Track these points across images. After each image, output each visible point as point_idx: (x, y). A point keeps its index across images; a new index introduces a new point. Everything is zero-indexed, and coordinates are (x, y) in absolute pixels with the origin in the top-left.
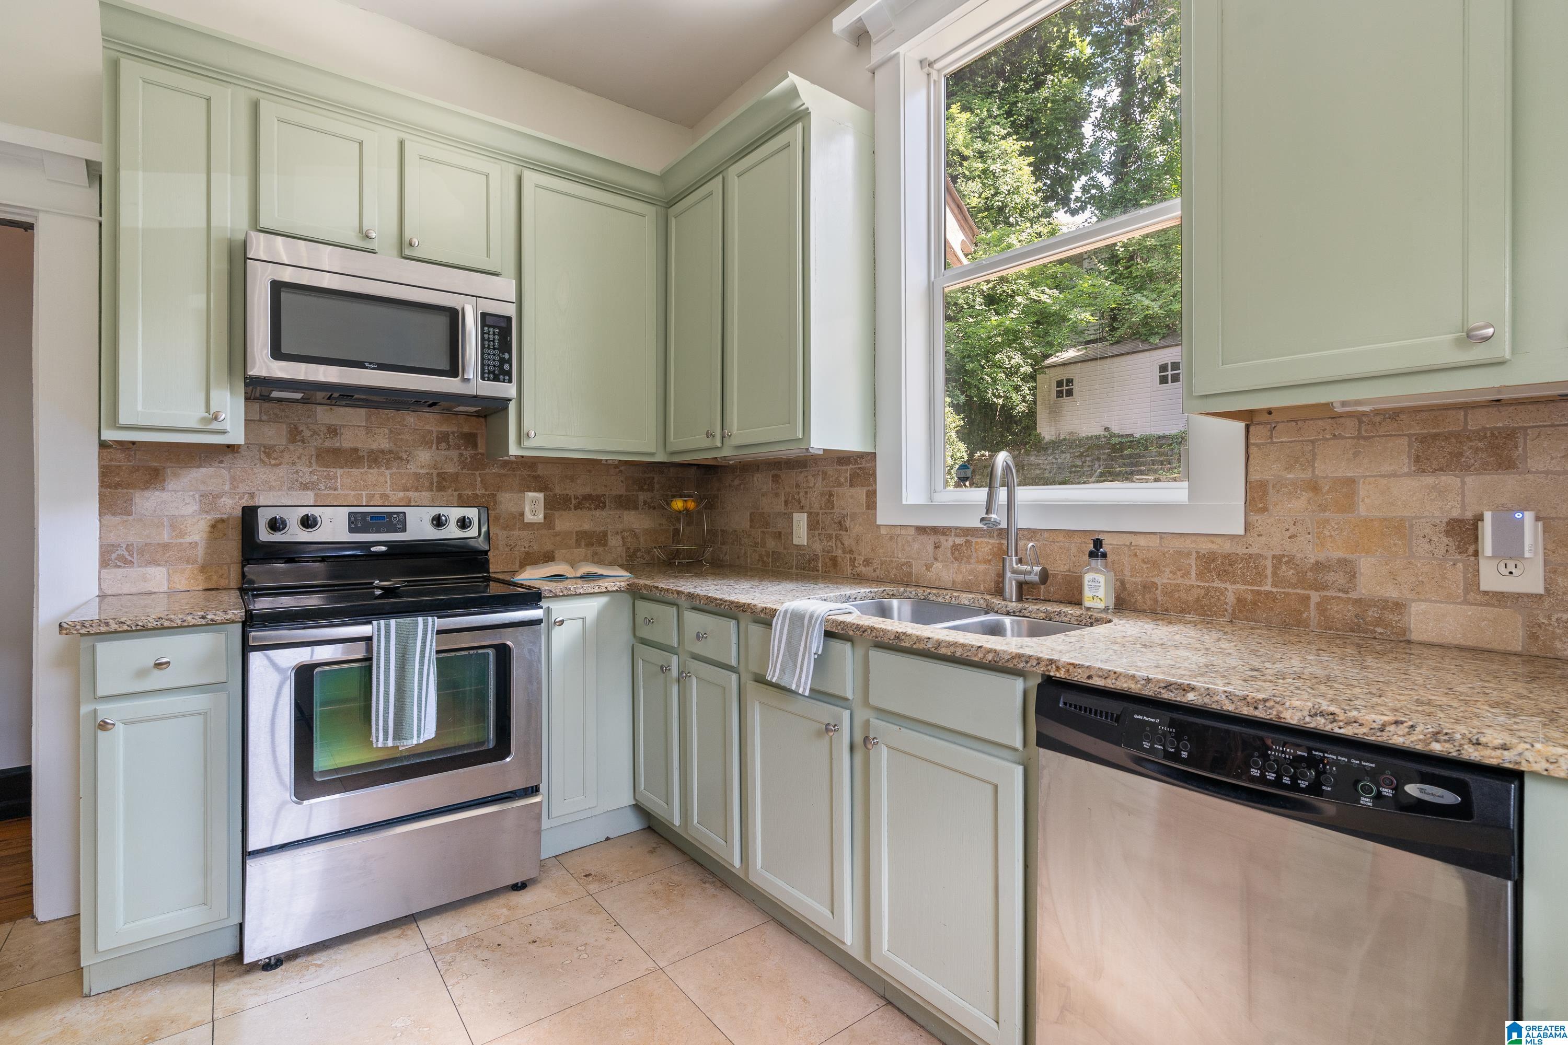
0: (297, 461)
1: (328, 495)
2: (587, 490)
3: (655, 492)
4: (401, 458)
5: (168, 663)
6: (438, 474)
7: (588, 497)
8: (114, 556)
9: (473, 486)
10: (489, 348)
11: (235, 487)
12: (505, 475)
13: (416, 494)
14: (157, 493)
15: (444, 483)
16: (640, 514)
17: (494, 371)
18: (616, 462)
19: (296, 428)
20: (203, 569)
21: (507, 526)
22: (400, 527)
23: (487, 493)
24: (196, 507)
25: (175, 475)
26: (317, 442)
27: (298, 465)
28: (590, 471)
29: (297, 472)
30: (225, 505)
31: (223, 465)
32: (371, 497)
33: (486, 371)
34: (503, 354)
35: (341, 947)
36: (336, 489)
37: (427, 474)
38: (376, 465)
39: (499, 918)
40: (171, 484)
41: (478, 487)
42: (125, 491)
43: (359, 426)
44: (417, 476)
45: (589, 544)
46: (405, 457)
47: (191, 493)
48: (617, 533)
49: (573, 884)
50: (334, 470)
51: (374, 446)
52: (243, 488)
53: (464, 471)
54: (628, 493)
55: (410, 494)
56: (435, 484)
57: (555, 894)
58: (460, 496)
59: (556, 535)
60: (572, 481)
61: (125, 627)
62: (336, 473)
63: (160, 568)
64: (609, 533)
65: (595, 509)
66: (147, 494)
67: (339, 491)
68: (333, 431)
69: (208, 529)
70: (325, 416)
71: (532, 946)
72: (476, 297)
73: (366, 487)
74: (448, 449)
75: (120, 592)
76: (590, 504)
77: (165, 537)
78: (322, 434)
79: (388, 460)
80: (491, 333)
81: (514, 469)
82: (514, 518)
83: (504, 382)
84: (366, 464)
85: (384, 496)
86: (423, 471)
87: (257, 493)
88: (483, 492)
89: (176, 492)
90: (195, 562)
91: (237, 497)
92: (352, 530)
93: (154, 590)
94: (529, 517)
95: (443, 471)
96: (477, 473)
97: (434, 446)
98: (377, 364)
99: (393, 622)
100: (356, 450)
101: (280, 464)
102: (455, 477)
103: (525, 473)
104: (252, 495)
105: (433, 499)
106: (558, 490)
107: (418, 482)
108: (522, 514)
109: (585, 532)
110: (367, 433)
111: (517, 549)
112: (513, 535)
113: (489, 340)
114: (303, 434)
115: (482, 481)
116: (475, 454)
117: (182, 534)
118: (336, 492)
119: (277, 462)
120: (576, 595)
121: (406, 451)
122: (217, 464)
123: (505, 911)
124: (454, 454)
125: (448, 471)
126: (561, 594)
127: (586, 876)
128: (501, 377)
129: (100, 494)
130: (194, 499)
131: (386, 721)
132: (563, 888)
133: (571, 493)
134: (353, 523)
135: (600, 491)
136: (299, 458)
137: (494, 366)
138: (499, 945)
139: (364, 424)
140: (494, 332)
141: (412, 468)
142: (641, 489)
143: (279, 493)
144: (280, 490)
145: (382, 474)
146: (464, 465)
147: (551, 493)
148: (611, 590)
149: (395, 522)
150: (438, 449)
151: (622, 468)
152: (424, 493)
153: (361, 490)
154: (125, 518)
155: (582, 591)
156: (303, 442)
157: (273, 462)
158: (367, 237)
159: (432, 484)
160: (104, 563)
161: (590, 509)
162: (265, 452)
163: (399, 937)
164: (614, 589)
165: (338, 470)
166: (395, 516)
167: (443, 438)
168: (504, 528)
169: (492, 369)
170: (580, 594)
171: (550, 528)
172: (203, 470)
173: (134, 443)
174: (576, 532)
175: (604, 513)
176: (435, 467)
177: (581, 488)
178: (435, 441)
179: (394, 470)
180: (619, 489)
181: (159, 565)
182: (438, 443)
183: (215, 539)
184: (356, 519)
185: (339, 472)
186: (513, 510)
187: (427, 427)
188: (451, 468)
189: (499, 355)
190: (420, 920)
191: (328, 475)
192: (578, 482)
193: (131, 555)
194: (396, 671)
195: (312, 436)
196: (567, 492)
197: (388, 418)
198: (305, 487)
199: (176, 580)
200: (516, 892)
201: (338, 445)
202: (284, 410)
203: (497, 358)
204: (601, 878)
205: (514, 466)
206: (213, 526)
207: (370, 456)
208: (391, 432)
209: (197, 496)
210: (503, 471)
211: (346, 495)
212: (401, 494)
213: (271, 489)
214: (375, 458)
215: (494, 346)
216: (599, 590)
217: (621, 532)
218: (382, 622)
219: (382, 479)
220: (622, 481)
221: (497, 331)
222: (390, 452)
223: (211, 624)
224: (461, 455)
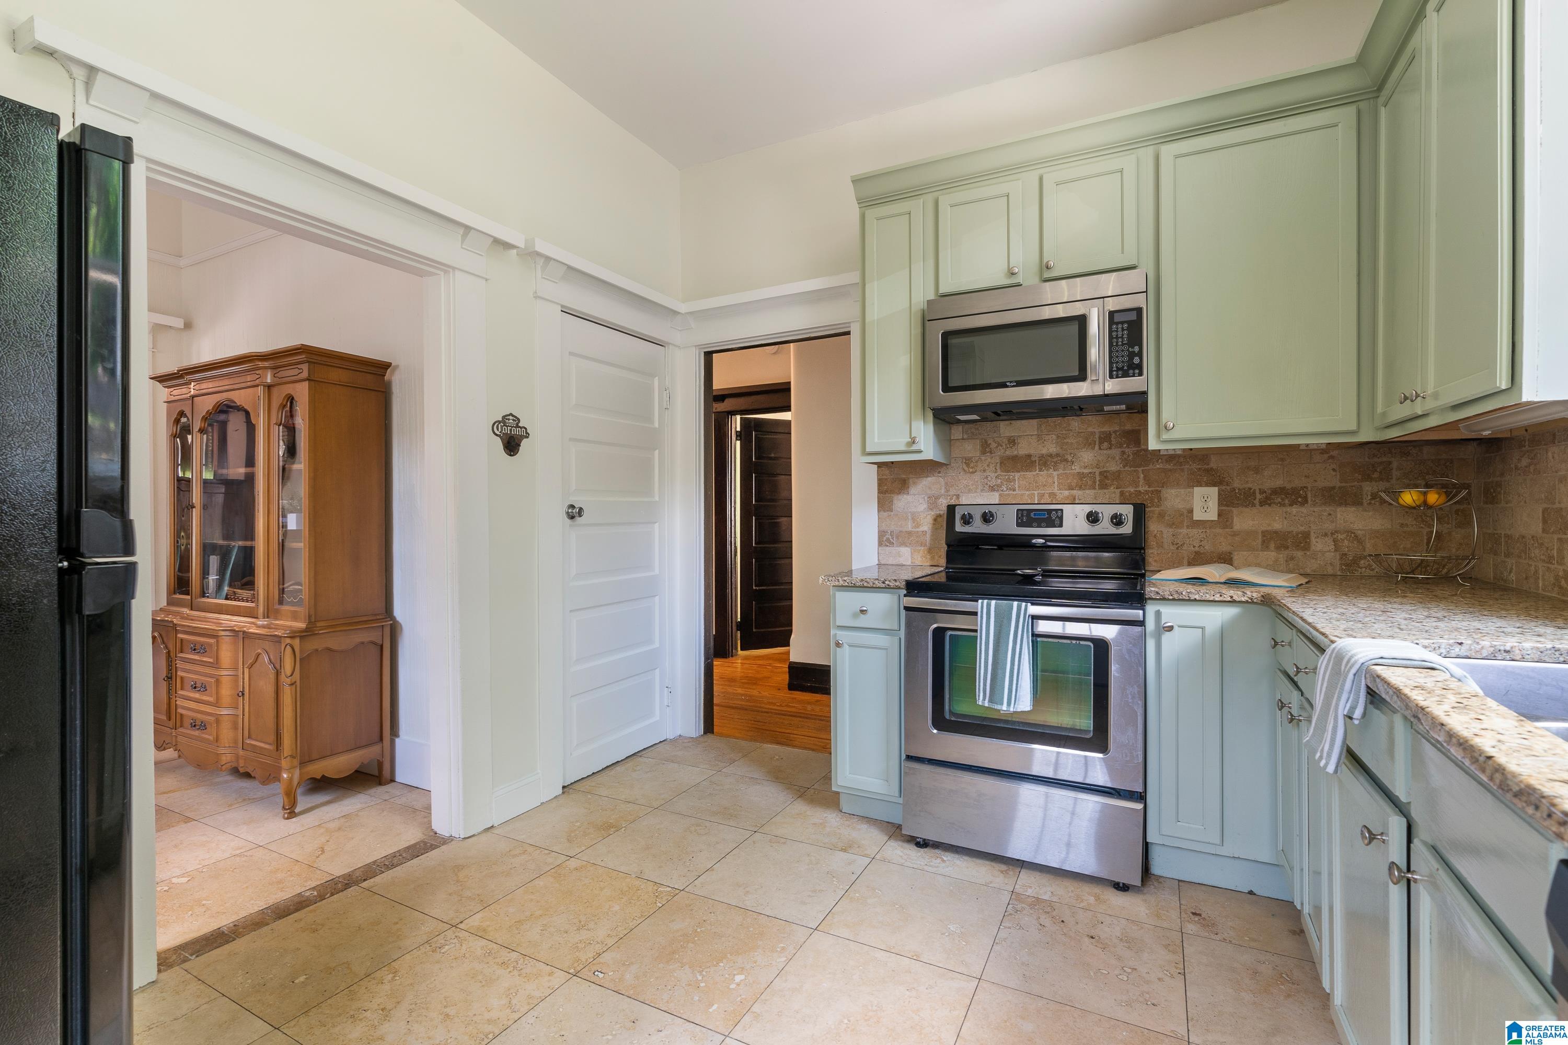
0: (987, 468)
1: (1009, 495)
2: (1279, 483)
3: (1394, 481)
4: (1066, 460)
5: (866, 610)
6: (1100, 473)
7: (1279, 491)
8: (885, 539)
9: (1135, 483)
10: (1117, 345)
11: (947, 491)
12: (1170, 470)
13: (1080, 492)
14: (905, 496)
15: (1107, 481)
16: (1365, 511)
17: (1123, 367)
18: (1324, 446)
19: (986, 442)
20: (930, 551)
21: (1173, 524)
22: (1057, 522)
23: (1150, 489)
24: (925, 506)
25: (914, 483)
26: (1000, 452)
27: (988, 471)
28: (1282, 460)
29: (987, 477)
30: (942, 504)
31: (940, 475)
32: (1041, 496)
33: (1115, 369)
34: (1133, 348)
35: (964, 857)
36: (1014, 490)
37: (1090, 473)
38: (1045, 467)
39: (1082, 901)
40: (913, 490)
41: (1141, 483)
42: (889, 495)
43: (1032, 435)
44: (1081, 476)
45: (1281, 547)
46: (1070, 459)
47: (923, 496)
48: (1326, 535)
49: (1174, 914)
50: (1013, 474)
51: (1044, 451)
52: (953, 492)
53: (1127, 468)
54: (1343, 484)
55: (1075, 492)
56: (1098, 483)
57: (1147, 912)
58: (1122, 493)
59: (1235, 534)
60: (1256, 473)
61: (846, 584)
62: (1014, 477)
63: (907, 548)
64: (1312, 534)
65: (1291, 505)
66: (900, 497)
67: (1017, 492)
68: (1012, 442)
69: (932, 522)
70: (1006, 429)
71: (1087, 940)
72: (1103, 298)
73: (1038, 487)
74: (1110, 448)
75: (887, 563)
76: (1283, 499)
77: (909, 527)
78: (1004, 445)
79: (1056, 463)
80: (1120, 329)
81: (1181, 464)
82: (1182, 515)
83: (1134, 376)
84: (1037, 468)
85: (1052, 495)
86: (1086, 471)
87: (961, 494)
88: (1147, 488)
89: (915, 495)
90: (925, 545)
91: (949, 498)
92: (1018, 525)
93: (904, 563)
94: (1198, 515)
95: (1105, 469)
96: (1140, 469)
97: (1097, 447)
98: (1016, 382)
99: (993, 602)
100: (1029, 456)
101: (976, 471)
102: (1117, 476)
103: (1195, 466)
104: (958, 496)
105: (1096, 497)
106: (1237, 484)
107: (1083, 482)
108: (1191, 511)
109: (1276, 532)
110: (1038, 441)
111: (1185, 547)
112: (1180, 533)
113: (1117, 338)
114: (991, 446)
115: (1145, 478)
116: (1137, 451)
117: (918, 526)
118: (1015, 493)
119: (974, 470)
120: (1189, 600)
121: (1071, 454)
122: (936, 474)
123: (1092, 899)
124: (1116, 452)
125: (1109, 469)
126: (1171, 597)
127: (1194, 914)
128: (1131, 372)
129: (878, 497)
130: (925, 500)
131: (985, 685)
132: (1160, 911)
133: (1256, 487)
134: (1020, 518)
135: (1297, 483)
136: (988, 466)
137: (1123, 362)
138: (1063, 921)
139: (1036, 433)
140: (1122, 328)
141: (1076, 468)
142: (1368, 478)
143: (975, 494)
144: (976, 492)
145: (1051, 476)
146: (1126, 463)
147: (1228, 488)
148: (1238, 599)
149: (1054, 518)
150: (1100, 449)
151: (1335, 453)
152: (1087, 492)
153: (1033, 490)
154: (890, 513)
155: (1197, 597)
156: (991, 453)
157: (971, 470)
158: (1013, 274)
159: (1094, 482)
160: (880, 544)
161: (1283, 505)
162: (965, 463)
163: (1002, 872)
164: (1243, 599)
165: (1016, 474)
166: (1054, 512)
167: (1105, 438)
168: (1171, 525)
169: (1120, 365)
170: (1195, 600)
171: (1225, 527)
172: (929, 479)
173: (892, 463)
174: (1263, 532)
175: (1304, 510)
176: (1097, 466)
177: (1270, 479)
178: (1097, 443)
179: (1061, 471)
180: (1329, 478)
181: (907, 546)
182: (1100, 443)
183: (936, 529)
184: (1022, 515)
185: (1017, 475)
186: (1180, 506)
187: (1090, 429)
188: (1113, 467)
189: (1128, 350)
190: (1026, 868)
191: (1009, 478)
192: (1266, 474)
193: (893, 538)
194: (994, 641)
195: (997, 447)
196: (1250, 485)
197: (1056, 426)
198: (992, 489)
199: (916, 557)
200: (1115, 890)
201: (1016, 453)
202: (978, 429)
203: (1126, 353)
204: (1208, 924)
205: (1182, 460)
206: (935, 520)
207: (1041, 460)
208: (1058, 437)
209: (926, 498)
210: (1168, 467)
211: (1022, 495)
212: (1066, 493)
213: (970, 491)
214: (1045, 462)
215: (1122, 342)
216: (1221, 599)
217: (1332, 534)
218: (986, 601)
219: (1050, 480)
220: (1334, 470)
221: (1126, 325)
222: (1058, 455)
223: (887, 588)
224: (1123, 453)
